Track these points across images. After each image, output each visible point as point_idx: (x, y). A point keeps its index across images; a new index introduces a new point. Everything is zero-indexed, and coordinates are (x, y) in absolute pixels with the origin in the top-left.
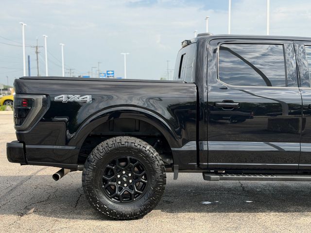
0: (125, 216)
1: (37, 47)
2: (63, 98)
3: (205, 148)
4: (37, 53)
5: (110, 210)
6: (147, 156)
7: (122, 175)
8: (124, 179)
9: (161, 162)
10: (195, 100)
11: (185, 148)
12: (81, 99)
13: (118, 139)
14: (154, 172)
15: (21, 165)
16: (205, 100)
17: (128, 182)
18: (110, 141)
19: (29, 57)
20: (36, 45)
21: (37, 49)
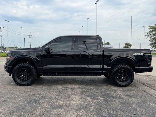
1: (30, 36)
4: (30, 37)
19: (25, 39)
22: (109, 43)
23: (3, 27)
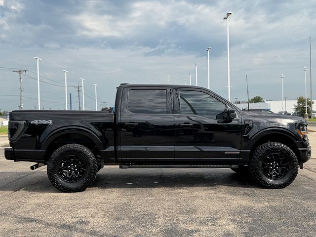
0: (72, 190)
1: (79, 87)
2: (36, 122)
3: (119, 149)
4: (79, 91)
5: (63, 187)
6: (85, 155)
7: (71, 166)
8: (72, 169)
9: (94, 158)
10: (113, 121)
11: (107, 150)
12: (46, 122)
13: (68, 145)
14: (89, 164)
15: (15, 161)
16: (119, 122)
17: (74, 170)
18: (63, 147)
19: (70, 94)
20: (78, 86)
21: (79, 89)
22: (259, 97)
23: (25, 71)
